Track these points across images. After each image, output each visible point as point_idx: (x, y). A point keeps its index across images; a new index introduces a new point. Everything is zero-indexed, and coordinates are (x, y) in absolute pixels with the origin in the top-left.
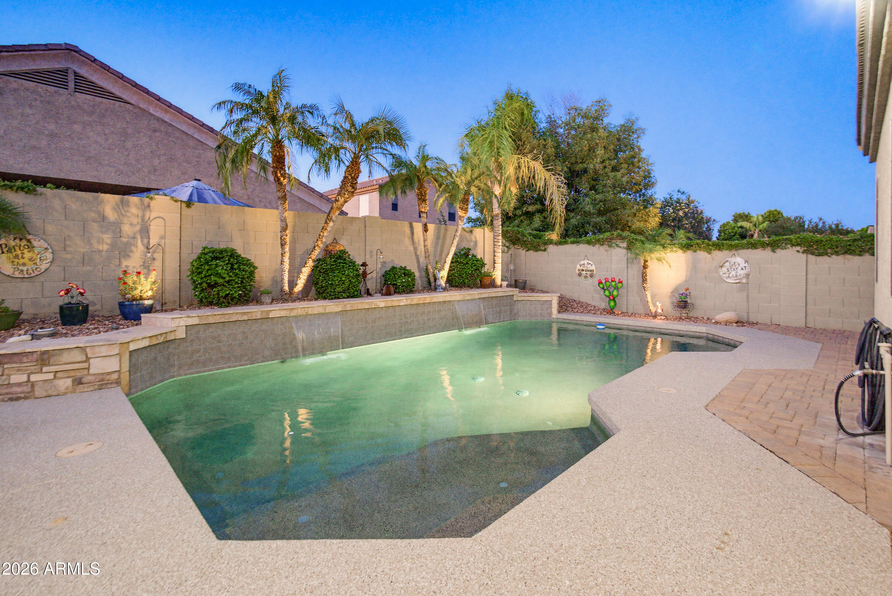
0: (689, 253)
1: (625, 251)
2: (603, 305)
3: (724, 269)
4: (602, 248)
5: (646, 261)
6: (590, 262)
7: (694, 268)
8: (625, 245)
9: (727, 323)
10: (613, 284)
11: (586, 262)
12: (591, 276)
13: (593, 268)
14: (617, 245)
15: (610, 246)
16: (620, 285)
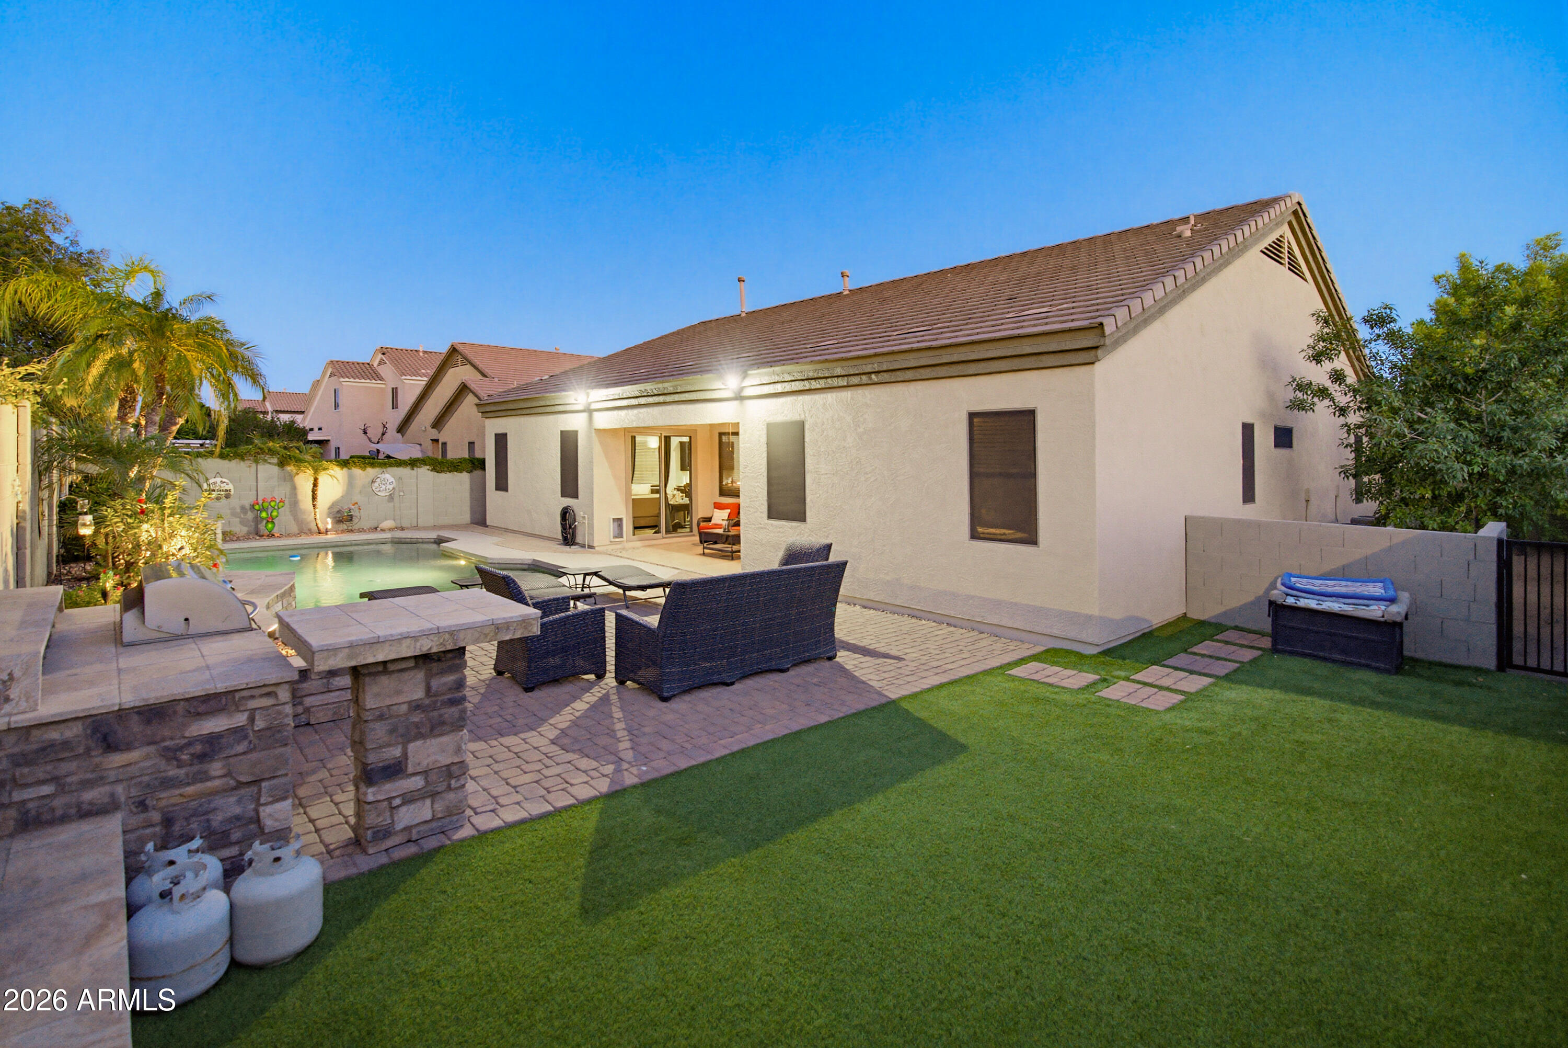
0: (345, 469)
1: (276, 469)
2: (245, 530)
3: (376, 485)
4: (242, 463)
5: (316, 480)
6: (224, 480)
7: (351, 483)
8: (275, 460)
9: (391, 530)
10: (273, 504)
11: (218, 480)
12: (227, 497)
13: (231, 487)
14: (265, 461)
15: (256, 462)
16: (281, 504)
